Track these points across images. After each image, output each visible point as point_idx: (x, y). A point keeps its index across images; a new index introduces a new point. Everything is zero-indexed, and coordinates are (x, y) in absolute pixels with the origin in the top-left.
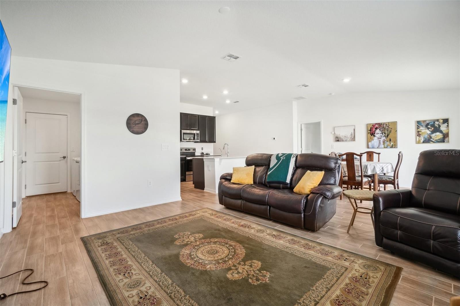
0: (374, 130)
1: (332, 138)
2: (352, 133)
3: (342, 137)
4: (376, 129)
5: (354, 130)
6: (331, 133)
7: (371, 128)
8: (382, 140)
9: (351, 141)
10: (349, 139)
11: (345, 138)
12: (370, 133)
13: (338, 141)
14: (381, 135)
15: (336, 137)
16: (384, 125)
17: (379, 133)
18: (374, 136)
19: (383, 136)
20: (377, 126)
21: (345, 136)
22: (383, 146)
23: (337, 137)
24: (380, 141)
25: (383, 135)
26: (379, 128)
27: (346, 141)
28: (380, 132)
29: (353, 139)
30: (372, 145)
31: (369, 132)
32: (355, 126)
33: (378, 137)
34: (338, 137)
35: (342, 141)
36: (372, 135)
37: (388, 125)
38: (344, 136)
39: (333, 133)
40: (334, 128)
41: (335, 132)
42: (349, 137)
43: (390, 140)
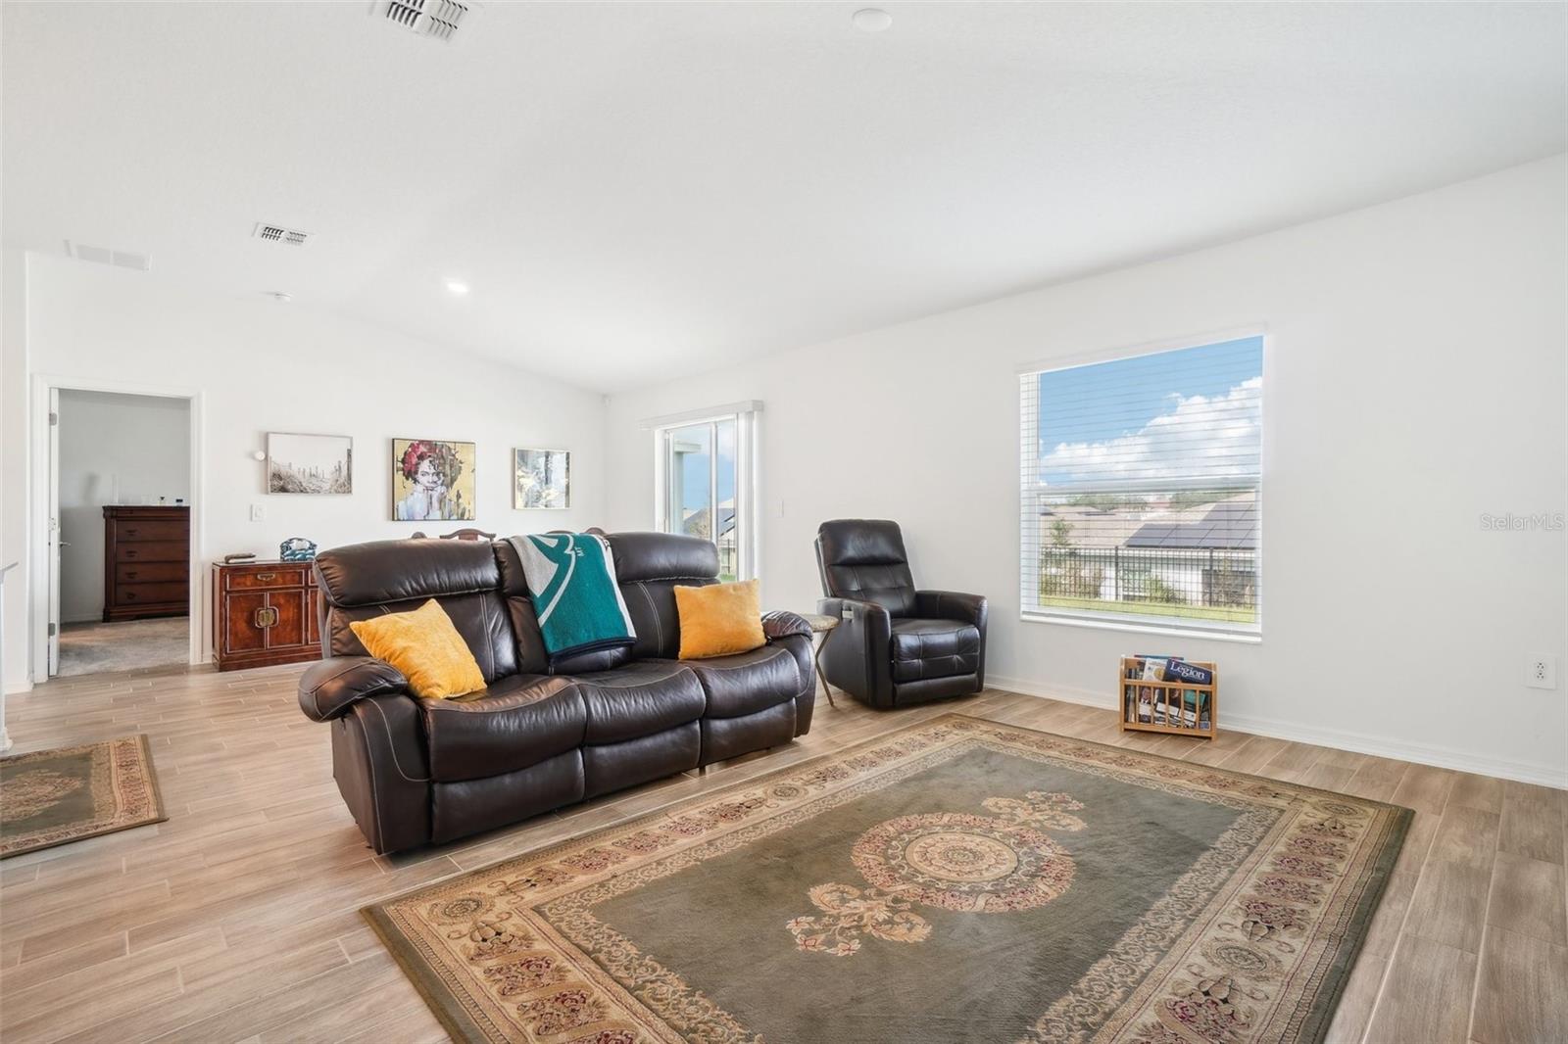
0: (415, 460)
1: (250, 477)
2: (340, 462)
3: (300, 477)
4: (421, 457)
5: (349, 455)
6: (252, 456)
7: (405, 453)
8: (436, 495)
9: (337, 492)
10: (326, 486)
11: (314, 480)
12: (403, 470)
13: (283, 490)
14: (435, 478)
15: (274, 475)
16: (444, 450)
17: (428, 471)
18: (416, 481)
19: (440, 482)
20: (423, 449)
21: (313, 472)
22: (437, 514)
23: (277, 476)
24: (431, 498)
25: (439, 479)
26: (430, 456)
27: (316, 491)
28: (433, 471)
29: (345, 486)
30: (407, 511)
31: (400, 465)
32: (351, 439)
33: (428, 485)
35: (302, 491)
36: (407, 479)
37: (453, 452)
38: (308, 474)
39: (261, 456)
40: (266, 437)
41: (270, 454)
42: (327, 476)
43: (459, 496)
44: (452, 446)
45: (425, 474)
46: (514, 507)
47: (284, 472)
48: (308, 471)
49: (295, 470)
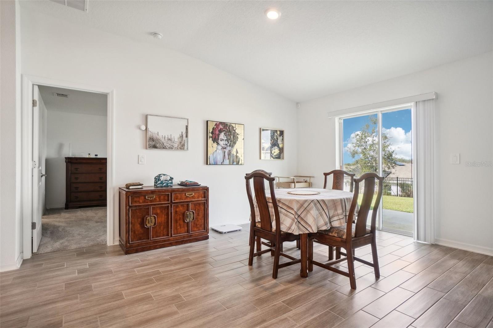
0: (217, 132)
1: (138, 139)
2: (182, 132)
3: (163, 140)
4: (220, 131)
5: (187, 129)
6: (140, 128)
7: (213, 129)
8: (227, 151)
9: (181, 149)
10: (176, 145)
11: (169, 142)
12: (212, 137)
13: (155, 147)
14: (227, 142)
15: (150, 138)
16: (230, 128)
17: (223, 138)
18: (218, 144)
19: (228, 145)
20: (221, 127)
21: (169, 137)
22: (227, 161)
23: (152, 139)
24: (225, 153)
25: (228, 143)
26: (224, 131)
27: (171, 148)
28: (225, 138)
29: (185, 145)
30: (214, 160)
31: (211, 135)
32: (188, 120)
33: (223, 146)
34: (155, 138)
35: (164, 148)
36: (214, 143)
37: (234, 129)
38: (166, 139)
39: (143, 128)
40: (146, 117)
41: (149, 127)
42: (176, 140)
43: (237, 152)
44: (234, 125)
45: (222, 140)
46: (260, 158)
47: (155, 136)
48: (166, 137)
49: (160, 137)
